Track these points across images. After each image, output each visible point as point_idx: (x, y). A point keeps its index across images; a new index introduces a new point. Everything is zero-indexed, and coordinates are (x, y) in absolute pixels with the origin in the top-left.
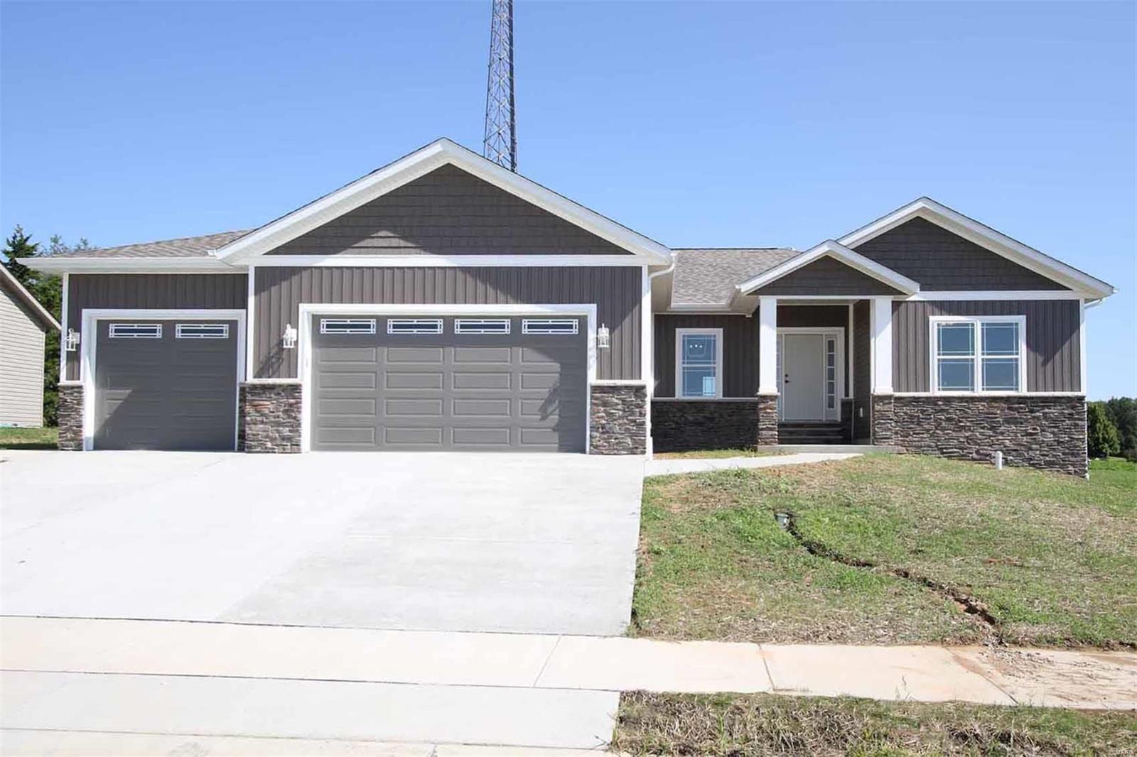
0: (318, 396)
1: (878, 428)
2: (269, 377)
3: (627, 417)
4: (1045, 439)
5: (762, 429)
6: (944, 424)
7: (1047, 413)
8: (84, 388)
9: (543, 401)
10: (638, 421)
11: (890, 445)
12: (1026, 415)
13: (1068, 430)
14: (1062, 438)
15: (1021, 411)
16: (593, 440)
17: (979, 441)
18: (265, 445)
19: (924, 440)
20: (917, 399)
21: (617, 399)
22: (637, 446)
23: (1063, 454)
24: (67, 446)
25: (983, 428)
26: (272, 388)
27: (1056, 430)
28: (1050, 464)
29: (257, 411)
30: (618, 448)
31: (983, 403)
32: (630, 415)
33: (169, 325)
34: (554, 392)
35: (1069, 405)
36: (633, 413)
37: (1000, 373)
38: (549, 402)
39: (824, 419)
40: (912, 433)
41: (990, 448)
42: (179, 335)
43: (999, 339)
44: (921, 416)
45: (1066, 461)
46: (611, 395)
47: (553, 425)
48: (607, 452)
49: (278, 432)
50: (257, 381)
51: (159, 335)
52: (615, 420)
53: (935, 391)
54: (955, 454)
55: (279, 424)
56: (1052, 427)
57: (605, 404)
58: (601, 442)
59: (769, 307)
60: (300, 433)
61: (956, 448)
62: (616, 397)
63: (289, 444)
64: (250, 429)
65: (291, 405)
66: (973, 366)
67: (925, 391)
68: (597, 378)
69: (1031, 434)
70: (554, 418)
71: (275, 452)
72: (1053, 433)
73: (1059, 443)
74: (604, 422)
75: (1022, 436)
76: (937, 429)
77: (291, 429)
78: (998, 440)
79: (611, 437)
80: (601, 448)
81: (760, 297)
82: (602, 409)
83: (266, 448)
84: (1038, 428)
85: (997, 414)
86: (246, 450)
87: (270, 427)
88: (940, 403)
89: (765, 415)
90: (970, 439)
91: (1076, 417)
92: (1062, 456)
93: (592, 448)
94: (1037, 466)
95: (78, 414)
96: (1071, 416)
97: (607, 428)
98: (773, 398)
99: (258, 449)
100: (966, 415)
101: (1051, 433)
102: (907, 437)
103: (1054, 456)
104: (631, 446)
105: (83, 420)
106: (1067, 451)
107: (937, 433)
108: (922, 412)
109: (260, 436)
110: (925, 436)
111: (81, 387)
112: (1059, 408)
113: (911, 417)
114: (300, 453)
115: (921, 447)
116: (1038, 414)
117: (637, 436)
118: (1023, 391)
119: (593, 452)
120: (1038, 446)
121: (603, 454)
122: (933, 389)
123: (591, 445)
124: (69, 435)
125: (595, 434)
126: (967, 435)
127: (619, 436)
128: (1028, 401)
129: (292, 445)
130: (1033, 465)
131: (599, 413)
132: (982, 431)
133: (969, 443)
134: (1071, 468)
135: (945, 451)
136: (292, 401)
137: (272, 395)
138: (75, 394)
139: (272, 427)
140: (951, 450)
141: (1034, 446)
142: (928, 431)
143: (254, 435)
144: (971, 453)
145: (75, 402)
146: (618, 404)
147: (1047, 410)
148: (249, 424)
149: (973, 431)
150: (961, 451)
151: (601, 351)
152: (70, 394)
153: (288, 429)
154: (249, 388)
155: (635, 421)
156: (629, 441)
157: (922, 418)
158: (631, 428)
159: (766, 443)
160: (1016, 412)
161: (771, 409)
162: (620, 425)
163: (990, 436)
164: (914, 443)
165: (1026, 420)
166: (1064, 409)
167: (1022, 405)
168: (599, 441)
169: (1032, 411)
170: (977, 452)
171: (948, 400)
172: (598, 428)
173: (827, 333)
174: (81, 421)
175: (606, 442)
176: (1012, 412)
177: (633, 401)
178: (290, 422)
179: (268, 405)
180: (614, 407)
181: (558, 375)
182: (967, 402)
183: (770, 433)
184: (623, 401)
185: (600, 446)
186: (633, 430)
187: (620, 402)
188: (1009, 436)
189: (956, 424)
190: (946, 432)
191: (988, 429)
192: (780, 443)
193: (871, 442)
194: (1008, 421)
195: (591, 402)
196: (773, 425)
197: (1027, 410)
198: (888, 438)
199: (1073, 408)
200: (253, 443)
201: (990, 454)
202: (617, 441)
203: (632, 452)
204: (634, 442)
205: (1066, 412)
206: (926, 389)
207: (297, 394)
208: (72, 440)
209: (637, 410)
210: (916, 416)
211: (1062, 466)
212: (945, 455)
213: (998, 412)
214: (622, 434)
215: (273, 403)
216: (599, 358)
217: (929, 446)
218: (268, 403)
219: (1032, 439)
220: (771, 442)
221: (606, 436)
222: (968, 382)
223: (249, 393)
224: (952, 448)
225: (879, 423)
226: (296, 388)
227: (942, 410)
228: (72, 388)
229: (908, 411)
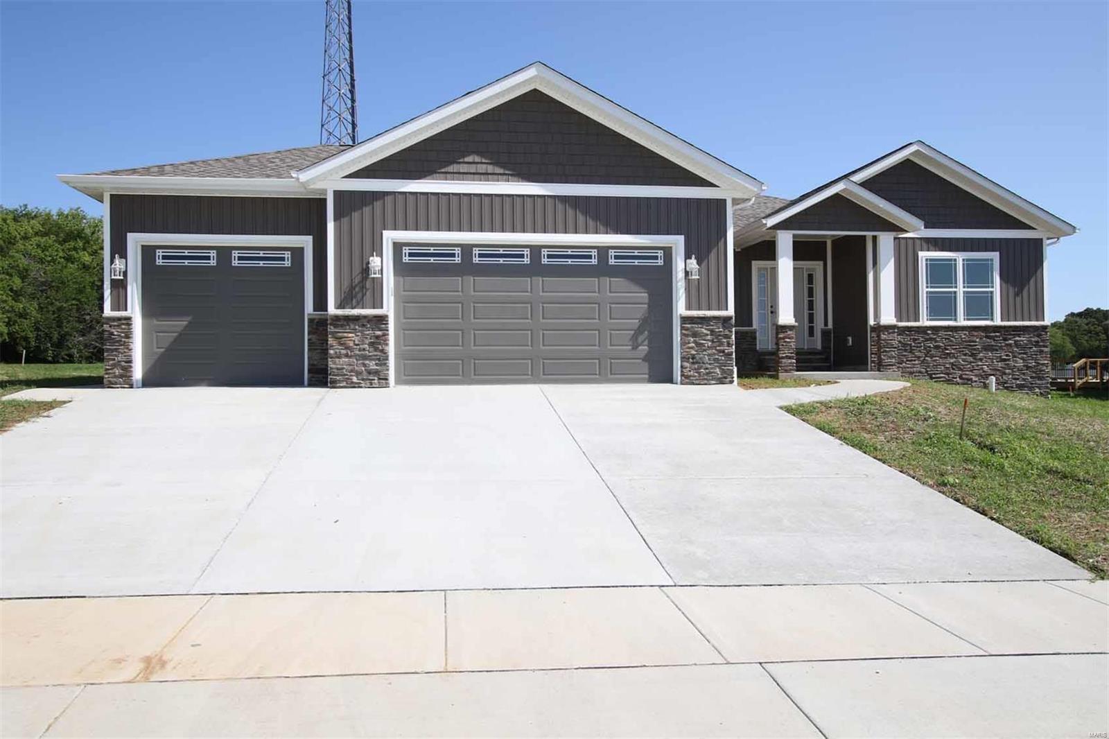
0: (401, 328)
1: (884, 355)
2: (352, 308)
3: (716, 347)
4: (1016, 365)
5: (783, 358)
6: (933, 352)
7: (1018, 341)
8: (133, 319)
9: (633, 332)
10: (726, 351)
11: (894, 371)
12: (1000, 343)
13: (1034, 356)
14: (1030, 363)
15: (996, 339)
16: (684, 370)
17: (962, 367)
18: (351, 379)
19: (916, 366)
20: (909, 329)
21: (706, 329)
22: (725, 375)
23: (1031, 377)
24: (116, 383)
25: (965, 355)
26: (356, 319)
27: (1025, 356)
28: (1021, 387)
29: (341, 344)
30: (708, 378)
31: (965, 332)
32: (719, 346)
33: (224, 252)
34: (644, 322)
35: (1035, 333)
36: (721, 344)
37: (978, 305)
38: (639, 331)
39: (806, 347)
40: (905, 360)
41: (971, 373)
42: (235, 263)
43: (977, 273)
44: (913, 344)
45: (1032, 384)
46: (700, 326)
47: (642, 355)
48: (697, 382)
49: (364, 365)
50: (340, 312)
51: (213, 263)
52: (705, 350)
53: (924, 321)
54: (942, 379)
55: (365, 357)
56: (1022, 353)
57: (695, 335)
58: (692, 373)
59: (785, 241)
60: (388, 366)
61: (942, 373)
62: (704, 327)
63: (376, 378)
64: (335, 363)
65: (377, 337)
66: (955, 297)
67: (915, 321)
68: (686, 309)
69: (1005, 360)
70: (644, 349)
71: (361, 387)
72: (1022, 359)
73: (1028, 368)
74: (693, 352)
75: (997, 362)
76: (926, 356)
77: (377, 362)
78: (978, 365)
79: (701, 368)
80: (692, 378)
81: (778, 231)
82: (692, 339)
83: (352, 382)
84: (1010, 354)
85: (976, 342)
86: (329, 385)
87: (355, 361)
88: (929, 332)
89: (784, 344)
90: (955, 365)
91: (1041, 344)
92: (1030, 380)
93: (683, 378)
94: (1011, 389)
95: (127, 348)
96: (1037, 344)
97: (698, 358)
98: (791, 328)
99: (344, 384)
100: (950, 343)
101: (1021, 359)
102: (901, 364)
103: (1024, 380)
104: (720, 376)
105: (133, 354)
106: (1034, 375)
107: (927, 360)
108: (915, 340)
109: (344, 371)
110: (917, 362)
111: (129, 319)
112: (1027, 336)
113: (904, 345)
114: (389, 387)
115: (914, 373)
116: (1010, 342)
117: (725, 366)
118: (998, 322)
119: (683, 382)
120: (1010, 371)
121: (694, 384)
122: (923, 319)
123: (682, 375)
124: (117, 371)
125: (686, 364)
126: (952, 361)
127: (709, 366)
128: (1002, 330)
129: (379, 379)
130: (1007, 388)
131: (689, 343)
132: (964, 357)
133: (953, 369)
134: (1037, 390)
135: (934, 376)
136: (379, 333)
137: (357, 327)
138: (123, 327)
139: (357, 360)
140: (938, 376)
141: (1007, 371)
142: (919, 357)
143: (338, 369)
144: (956, 378)
145: (123, 335)
146: (707, 335)
147: (1017, 338)
148: (331, 358)
149: (956, 358)
150: (947, 376)
151: (689, 282)
152: (118, 326)
153: (374, 363)
154: (332, 319)
155: (723, 352)
156: (718, 370)
157: (914, 346)
158: (720, 358)
159: (786, 371)
160: (992, 340)
161: (789, 338)
162: (709, 355)
163: (971, 362)
164: (908, 369)
165: (1001, 348)
166: (1031, 337)
167: (998, 334)
168: (690, 371)
169: (1005, 340)
170: (961, 377)
171: (935, 329)
172: (689, 358)
173: (808, 267)
174: (131, 356)
175: (696, 372)
176: (988, 340)
177: (721, 331)
178: (376, 355)
179: (352, 337)
180: (704, 338)
181: (646, 306)
182: (951, 331)
183: (790, 361)
184: (712, 331)
185: (691, 376)
186: (721, 360)
187: (709, 332)
188: (987, 362)
189: (943, 352)
190: (934, 358)
191: (970, 356)
192: (797, 371)
193: (869, 369)
194: (987, 348)
195: (681, 333)
196: (792, 353)
197: (1001, 338)
198: (892, 365)
199: (1039, 336)
200: (338, 378)
201: (971, 379)
202: (707, 371)
203: (721, 381)
204: (723, 371)
205: (1033, 339)
206: (917, 319)
207: (384, 326)
208: (121, 376)
209: (725, 340)
210: (908, 344)
211: (1031, 389)
212: (934, 380)
213: (978, 340)
214: (710, 364)
215: (358, 336)
216: (687, 290)
217: (920, 372)
218: (353, 335)
219: (1006, 364)
220: (791, 370)
221: (696, 366)
222: (953, 314)
223: (331, 324)
224: (940, 374)
225: (886, 351)
226: (382, 320)
227: (931, 339)
228: (119, 319)
229: (902, 340)
